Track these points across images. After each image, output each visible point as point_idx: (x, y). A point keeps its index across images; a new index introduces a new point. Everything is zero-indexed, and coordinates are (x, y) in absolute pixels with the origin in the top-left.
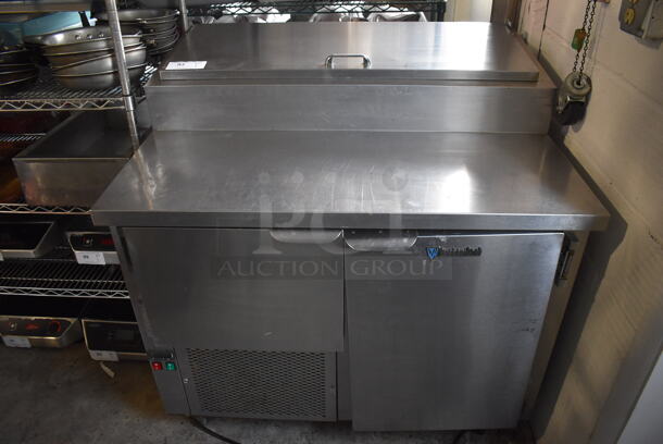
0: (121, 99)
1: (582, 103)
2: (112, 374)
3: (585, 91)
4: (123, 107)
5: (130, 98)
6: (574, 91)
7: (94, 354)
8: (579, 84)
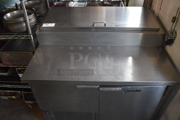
0: (29, 36)
1: (173, 40)
2: (31, 107)
3: (174, 36)
4: (29, 38)
5: (32, 35)
6: (171, 36)
7: (26, 102)
8: (173, 33)
